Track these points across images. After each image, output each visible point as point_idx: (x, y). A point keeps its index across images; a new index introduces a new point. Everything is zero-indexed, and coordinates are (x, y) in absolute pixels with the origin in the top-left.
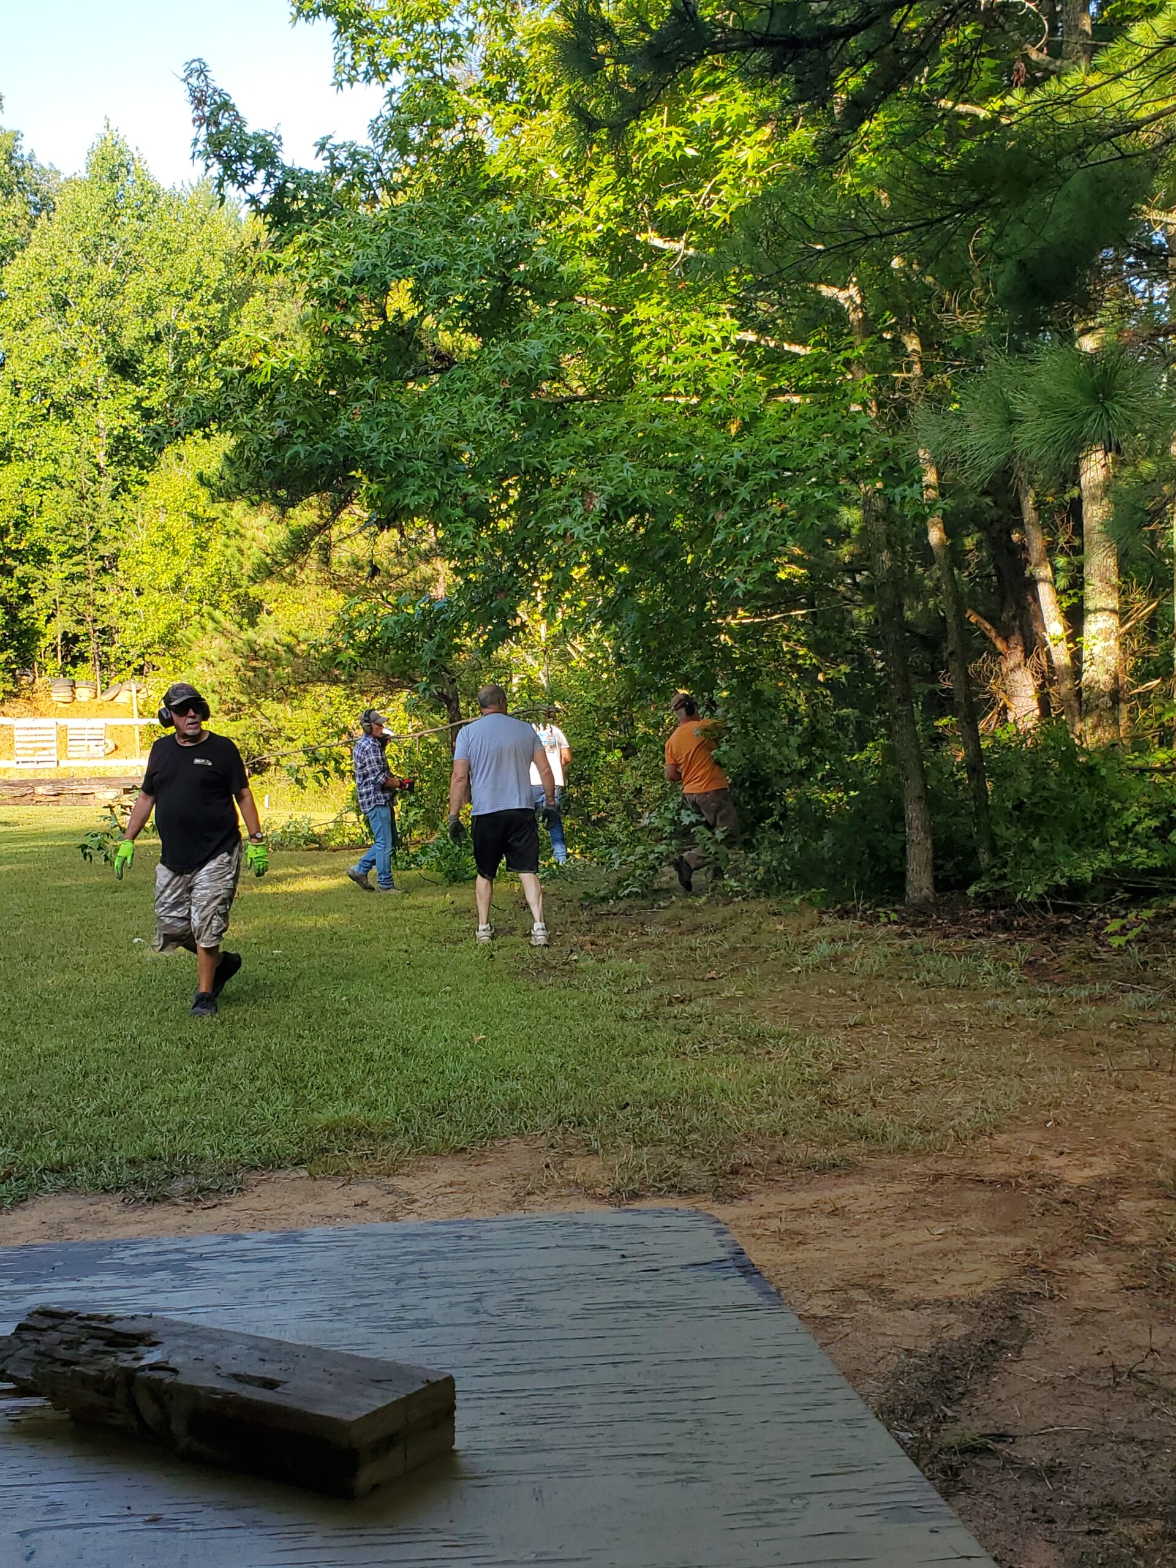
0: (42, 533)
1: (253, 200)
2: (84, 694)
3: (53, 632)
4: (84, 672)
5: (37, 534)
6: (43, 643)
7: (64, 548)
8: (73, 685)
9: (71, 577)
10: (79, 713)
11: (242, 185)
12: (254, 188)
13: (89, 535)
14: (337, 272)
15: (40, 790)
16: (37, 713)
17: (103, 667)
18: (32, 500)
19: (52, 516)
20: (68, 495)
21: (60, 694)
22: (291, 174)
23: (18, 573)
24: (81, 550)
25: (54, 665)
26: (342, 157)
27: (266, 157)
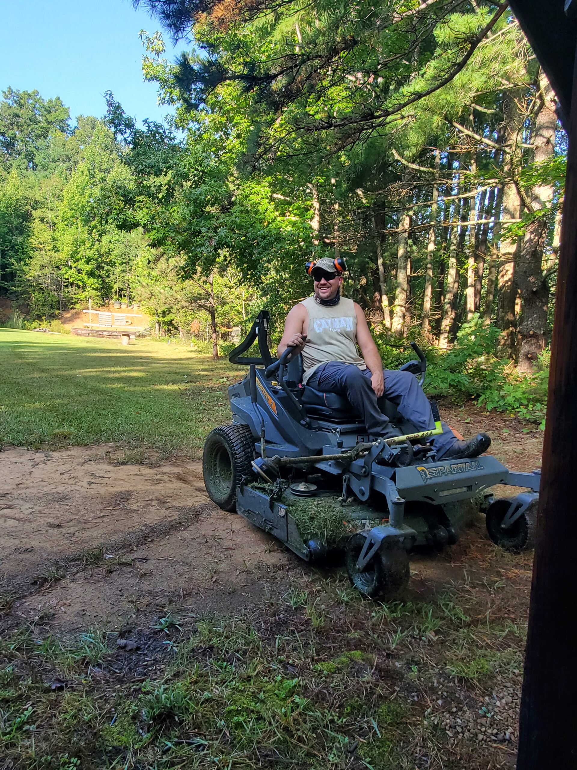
0: (114, 257)
2: (124, 306)
3: (116, 287)
4: (125, 301)
5: (113, 257)
6: (113, 290)
7: (120, 262)
8: (121, 303)
9: (123, 271)
10: (122, 312)
12: (126, 136)
13: (128, 259)
15: (105, 333)
16: (109, 311)
17: (130, 298)
18: (111, 247)
19: (117, 252)
20: (123, 246)
21: (117, 306)
23: (106, 268)
24: (125, 263)
25: (116, 297)
27: (130, 125)
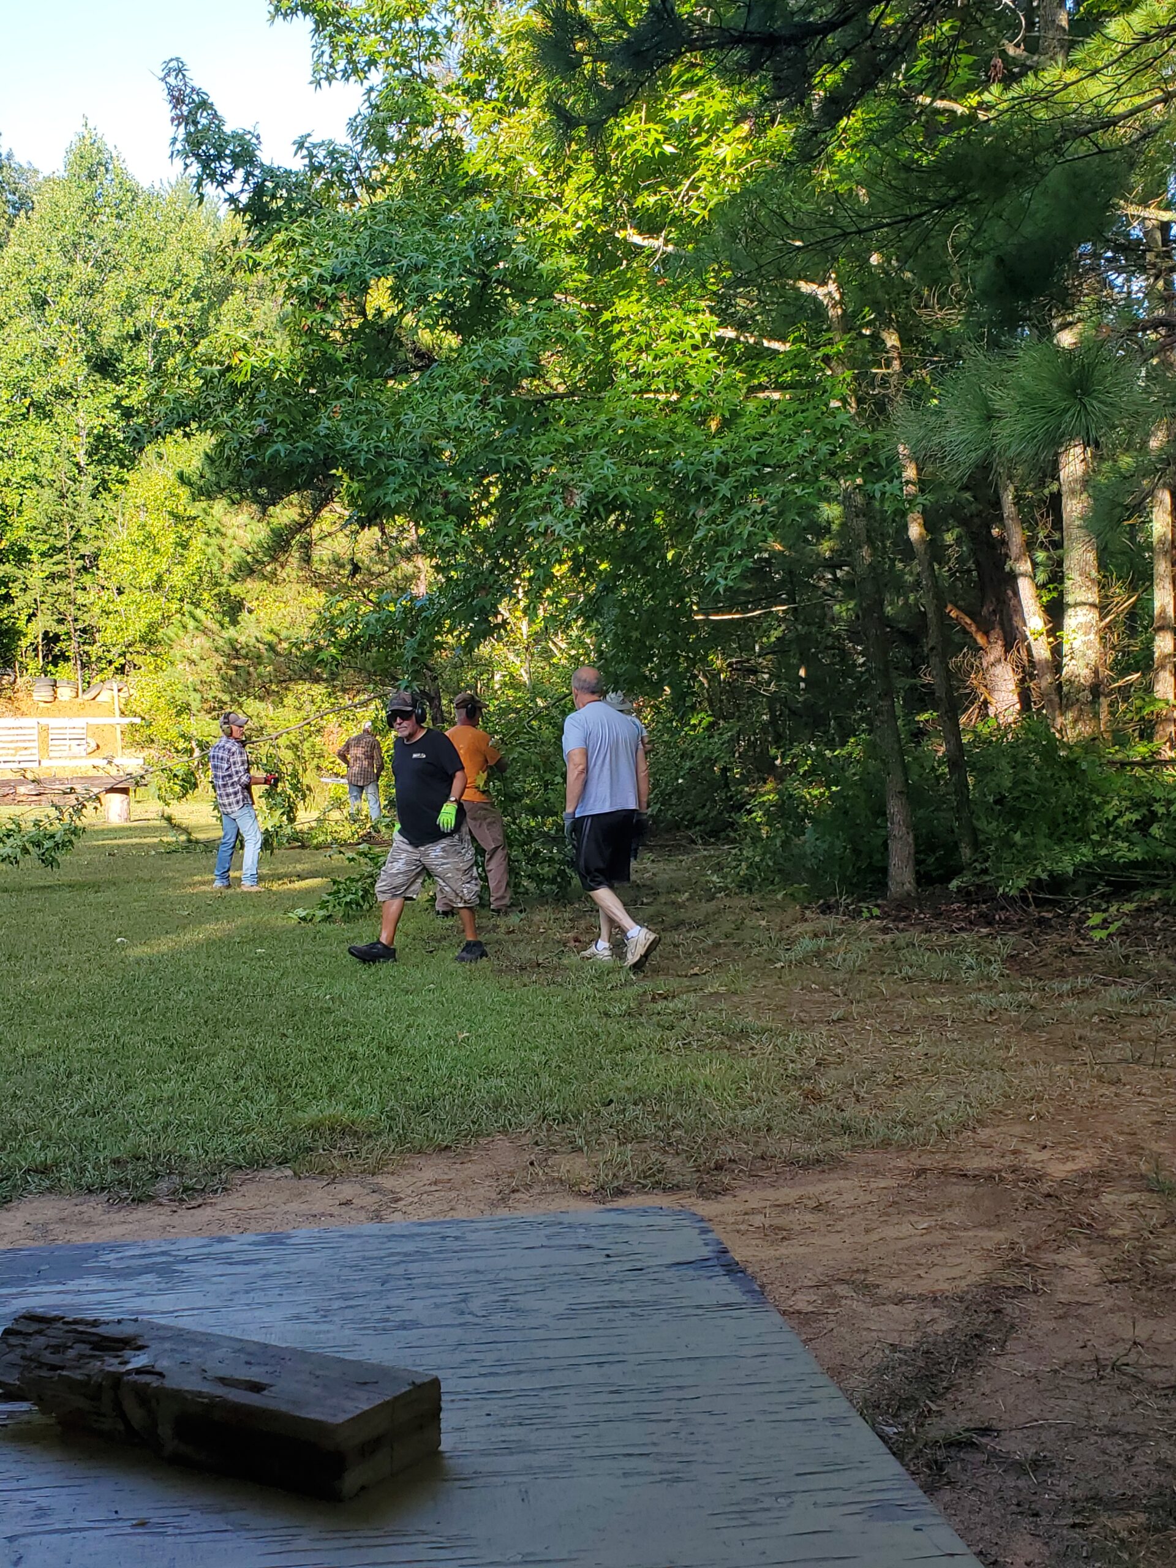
0: (22, 533)
1: (232, 199)
2: (65, 693)
3: (34, 632)
4: (66, 672)
5: (17, 533)
6: (24, 643)
7: (44, 548)
8: (54, 685)
9: (52, 577)
10: (60, 713)
11: (221, 184)
12: (234, 187)
13: (70, 534)
14: (316, 271)
15: (22, 790)
16: (18, 712)
17: (84, 666)
18: (12, 500)
19: (32, 515)
20: (48, 494)
21: (42, 693)
22: (270, 172)
24: (61, 550)
25: (35, 664)
26: (321, 154)
27: (245, 156)
